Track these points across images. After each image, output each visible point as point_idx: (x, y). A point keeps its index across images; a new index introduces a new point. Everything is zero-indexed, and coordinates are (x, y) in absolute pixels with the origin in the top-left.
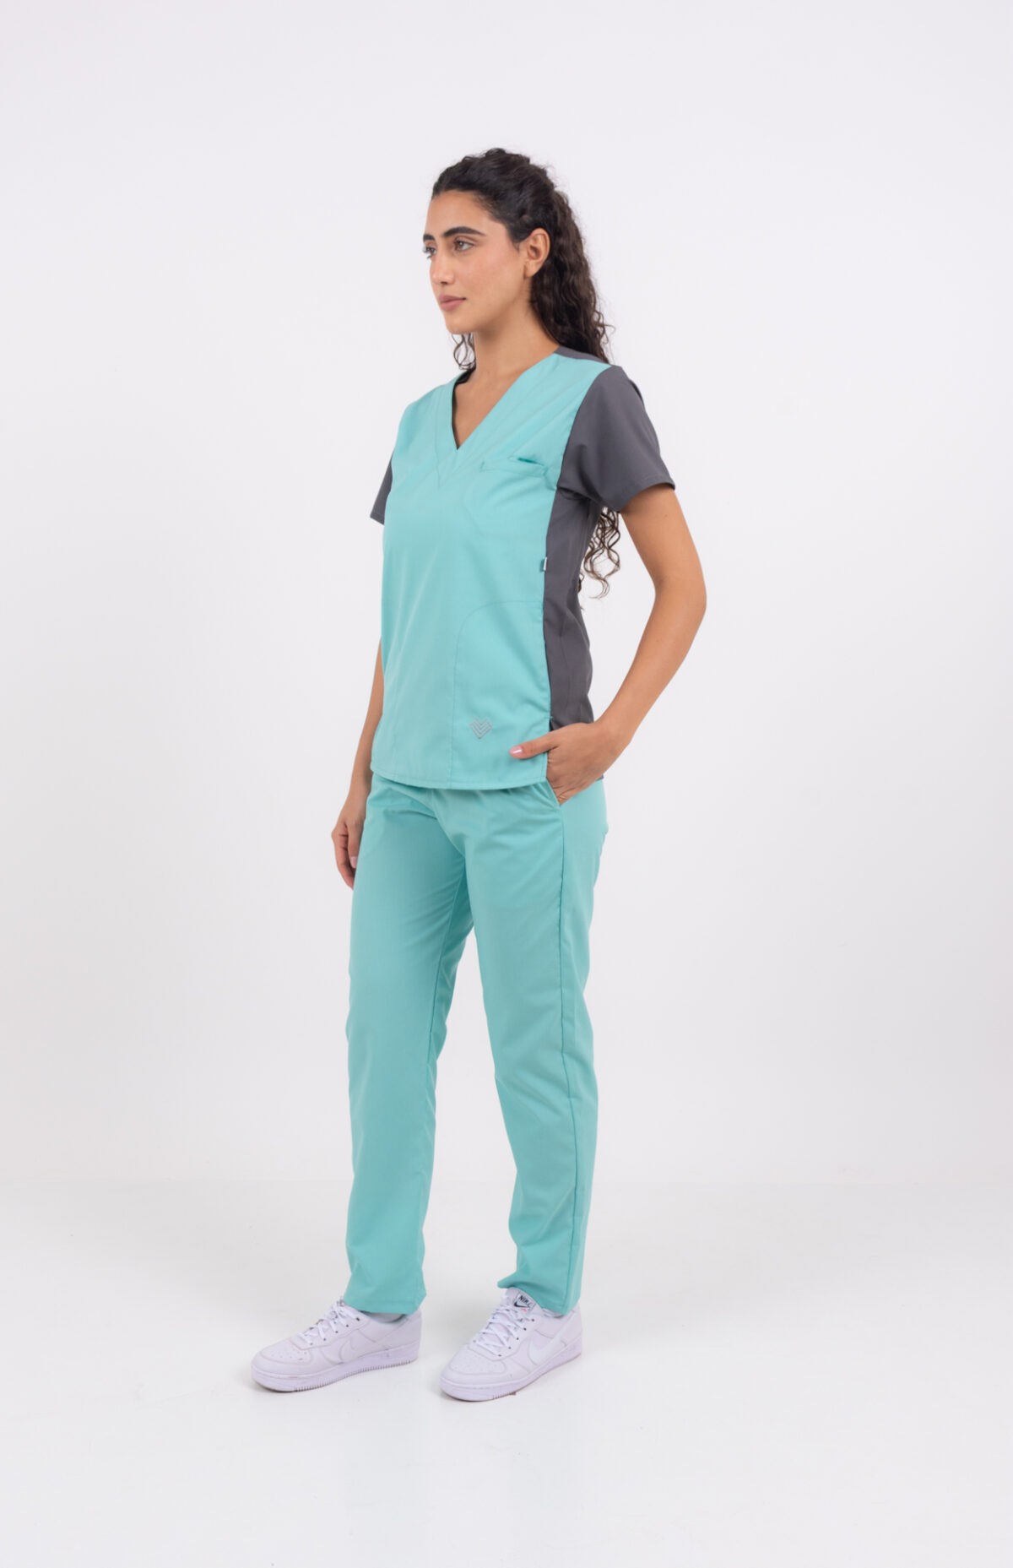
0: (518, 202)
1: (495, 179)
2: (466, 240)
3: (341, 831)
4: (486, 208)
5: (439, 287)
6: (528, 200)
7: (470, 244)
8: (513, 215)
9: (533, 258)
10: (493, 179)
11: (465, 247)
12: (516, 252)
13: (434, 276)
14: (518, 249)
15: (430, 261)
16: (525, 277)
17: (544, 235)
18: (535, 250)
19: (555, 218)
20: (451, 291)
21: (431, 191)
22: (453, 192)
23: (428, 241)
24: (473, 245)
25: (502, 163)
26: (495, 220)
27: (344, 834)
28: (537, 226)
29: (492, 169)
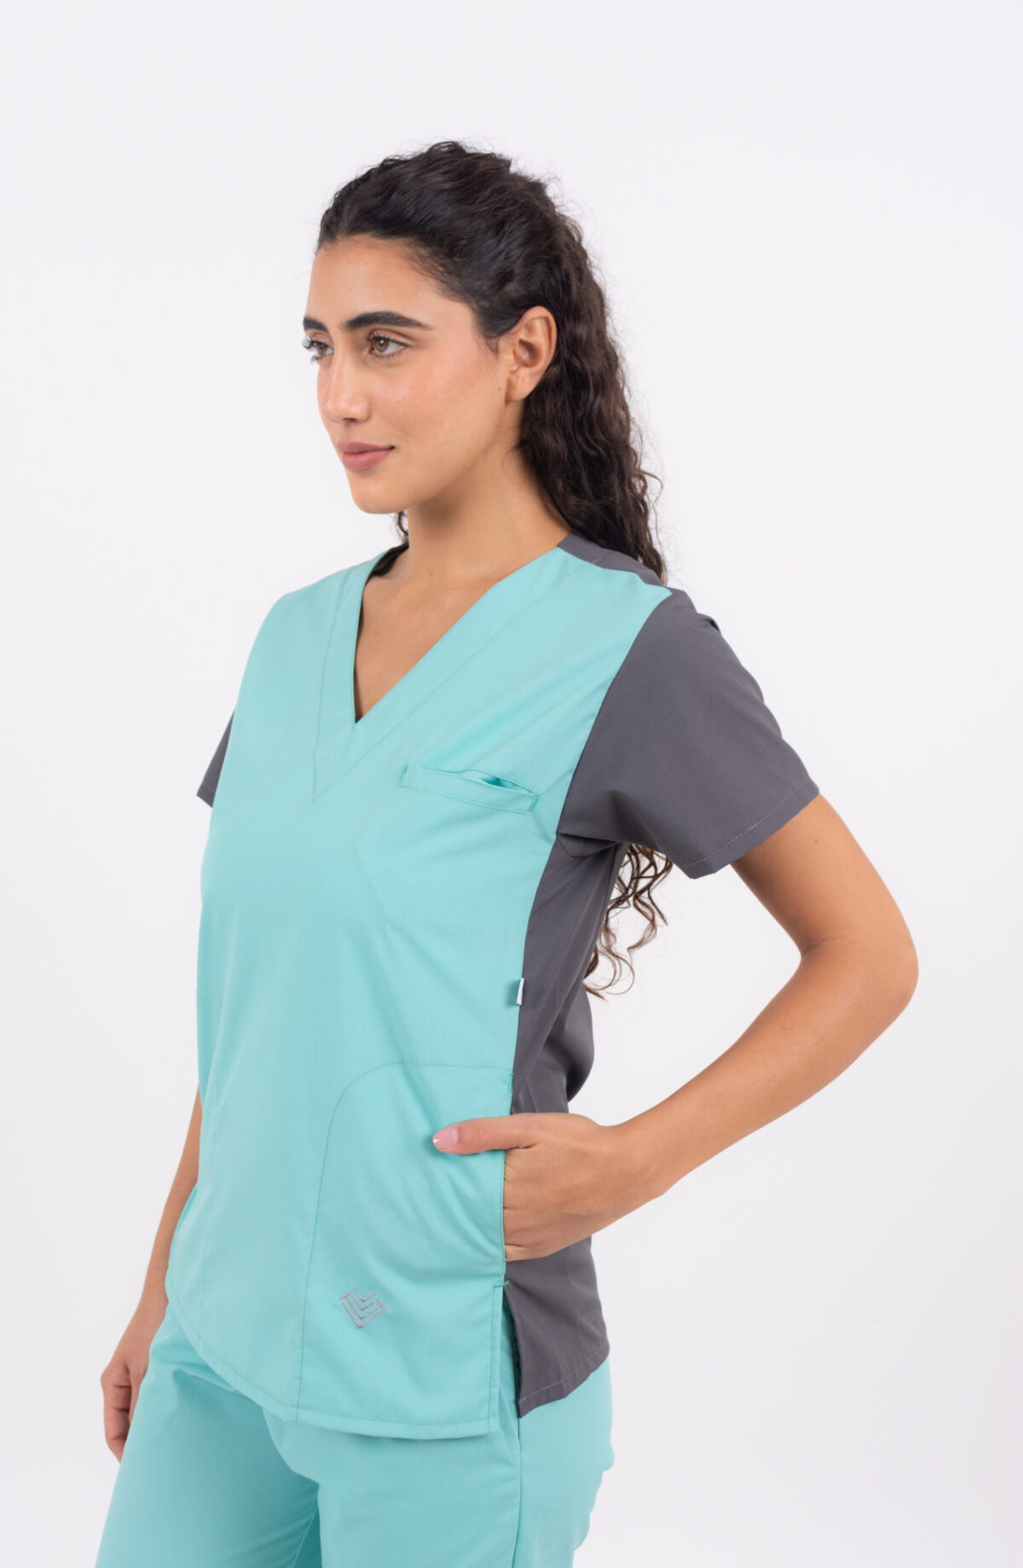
0: (495, 258)
1: (448, 213)
2: (392, 336)
3: (116, 1378)
4: (430, 272)
5: (340, 426)
6: (516, 253)
7: (401, 344)
8: (485, 285)
9: (526, 365)
10: (444, 211)
11: (392, 348)
12: (491, 356)
13: (329, 405)
14: (496, 351)
15: (316, 367)
16: (508, 400)
17: (547, 320)
18: (529, 347)
19: (566, 286)
20: (362, 435)
21: (315, 230)
22: (365, 239)
23: (312, 331)
24: (406, 346)
25: (460, 177)
26: (450, 298)
27: (124, 1383)
28: (531, 302)
29: (443, 191)
